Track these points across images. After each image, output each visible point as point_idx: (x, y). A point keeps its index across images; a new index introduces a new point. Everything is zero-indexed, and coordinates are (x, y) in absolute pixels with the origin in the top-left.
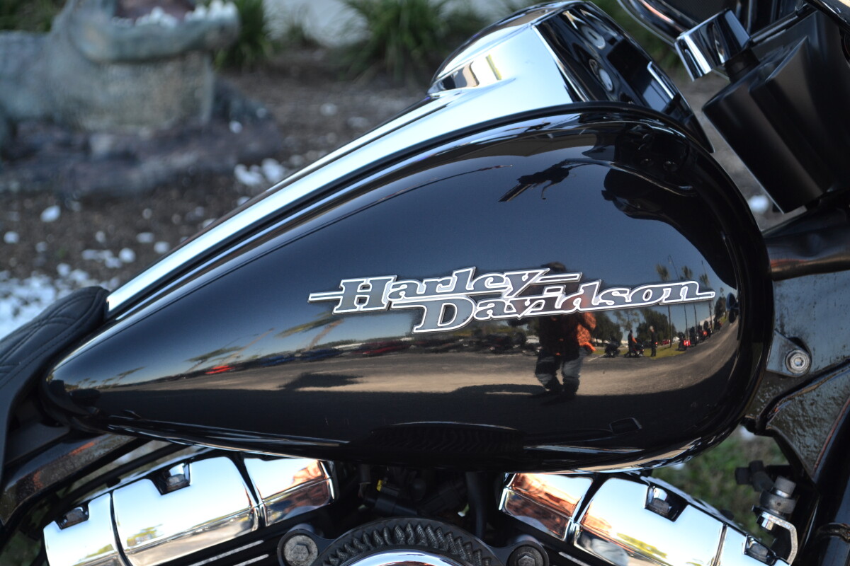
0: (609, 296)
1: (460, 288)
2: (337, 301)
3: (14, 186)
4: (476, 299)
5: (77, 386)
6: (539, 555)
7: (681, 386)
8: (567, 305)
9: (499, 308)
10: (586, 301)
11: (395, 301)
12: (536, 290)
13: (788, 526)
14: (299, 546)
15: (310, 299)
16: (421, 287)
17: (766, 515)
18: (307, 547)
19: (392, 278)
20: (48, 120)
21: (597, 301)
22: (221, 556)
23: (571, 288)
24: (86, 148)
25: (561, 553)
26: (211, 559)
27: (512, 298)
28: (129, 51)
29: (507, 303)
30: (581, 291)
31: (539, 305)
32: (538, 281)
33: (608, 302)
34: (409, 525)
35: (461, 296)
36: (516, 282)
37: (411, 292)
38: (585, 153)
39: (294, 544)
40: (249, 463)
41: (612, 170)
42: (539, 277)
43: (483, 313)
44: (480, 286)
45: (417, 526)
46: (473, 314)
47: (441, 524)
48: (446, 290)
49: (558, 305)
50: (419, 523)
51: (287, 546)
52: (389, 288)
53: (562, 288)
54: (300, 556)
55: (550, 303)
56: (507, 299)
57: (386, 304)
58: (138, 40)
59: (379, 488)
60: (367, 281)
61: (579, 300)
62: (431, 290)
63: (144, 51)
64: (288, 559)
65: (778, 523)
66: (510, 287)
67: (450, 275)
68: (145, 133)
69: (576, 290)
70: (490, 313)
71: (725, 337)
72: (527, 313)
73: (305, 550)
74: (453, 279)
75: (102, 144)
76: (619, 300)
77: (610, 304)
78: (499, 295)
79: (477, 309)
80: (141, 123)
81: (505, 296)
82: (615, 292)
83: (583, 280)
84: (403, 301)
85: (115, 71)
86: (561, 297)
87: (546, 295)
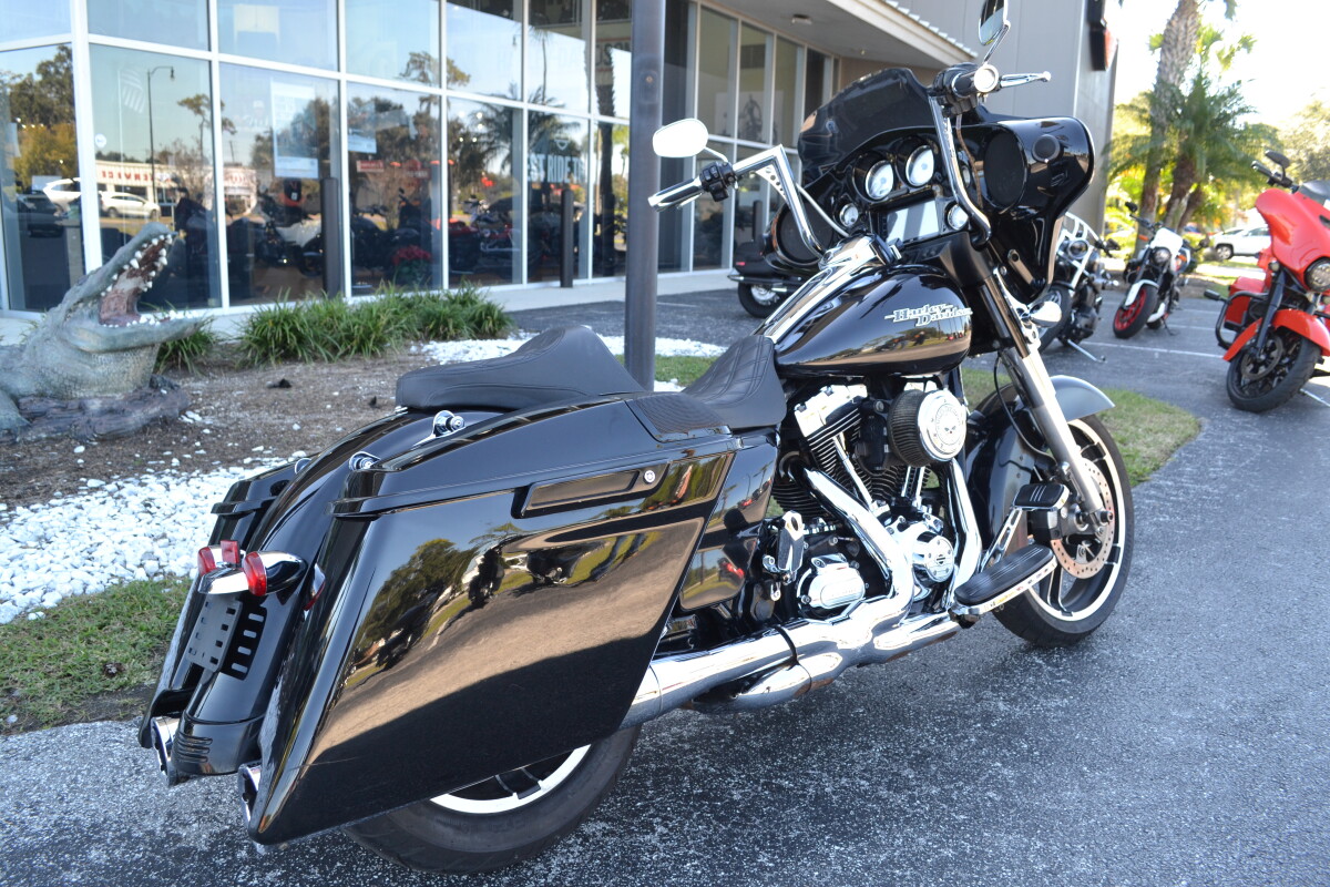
3: (44, 436)
20: (42, 395)
24: (82, 408)
28: (120, 343)
36: (939, 309)
37: (914, 313)
46: (931, 319)
56: (939, 314)
58: (129, 335)
63: (134, 342)
67: (922, 307)
68: (119, 396)
75: (95, 405)
78: (936, 313)
80: (116, 391)
85: (103, 357)
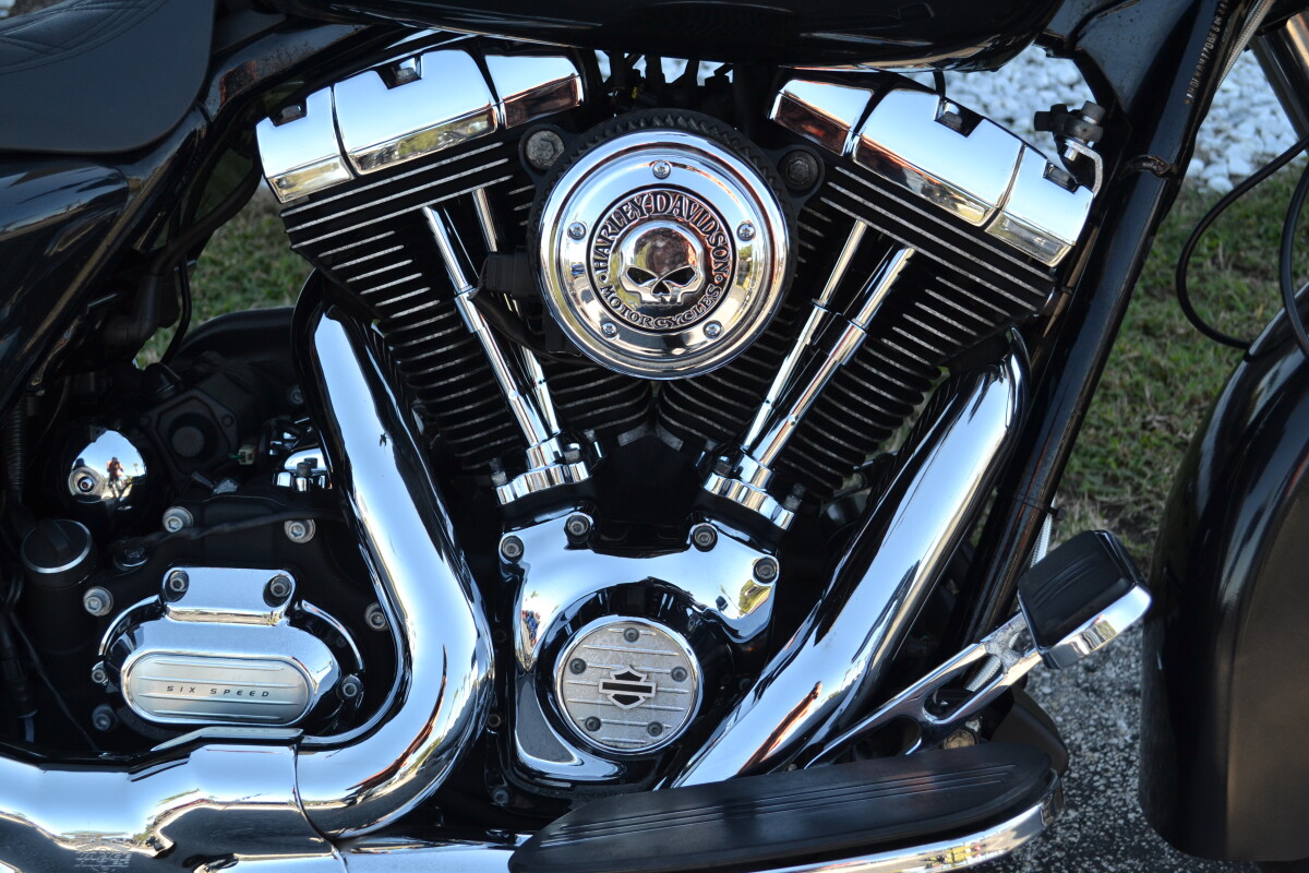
6: (813, 162)
13: (1093, 155)
14: (543, 142)
17: (1070, 143)
18: (553, 143)
22: (455, 159)
25: (837, 168)
26: (444, 162)
34: (669, 116)
39: (537, 141)
40: (491, 60)
45: (677, 118)
47: (705, 116)
50: (681, 114)
51: (530, 143)
54: (544, 153)
59: (634, 96)
64: (531, 157)
65: (1082, 152)
73: (550, 147)
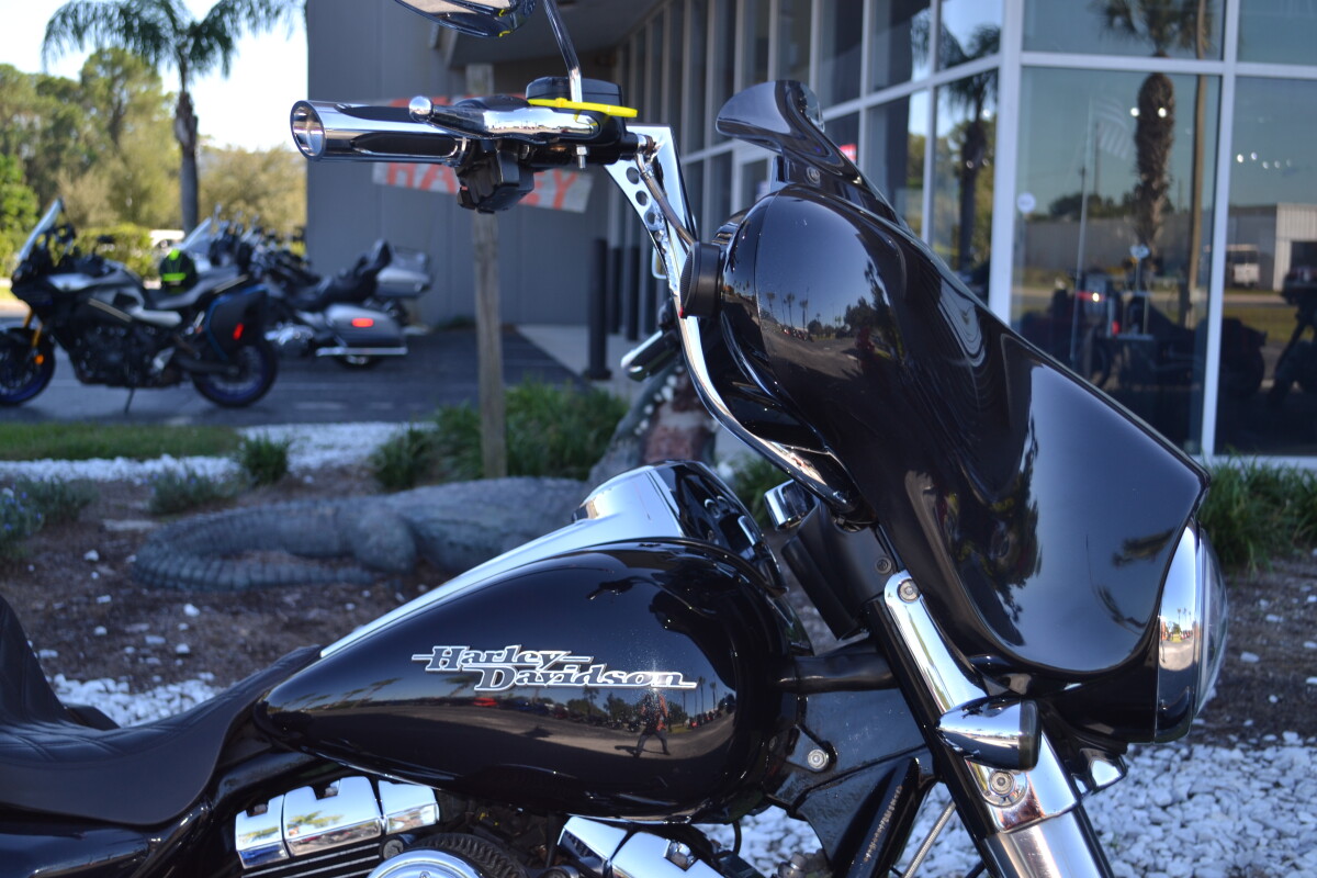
0: (610, 677)
1: (508, 660)
2: (428, 662)
4: (518, 669)
5: (281, 708)
7: (689, 756)
8: (580, 680)
9: (532, 678)
10: (593, 678)
11: (465, 665)
12: (559, 666)
15: (413, 658)
16: (483, 656)
19: (466, 648)
21: (601, 679)
23: (584, 667)
27: (542, 671)
29: (538, 674)
30: (591, 671)
31: (560, 678)
32: (561, 660)
33: (609, 681)
35: (508, 666)
36: (546, 659)
37: (476, 659)
38: (653, 575)
41: (662, 592)
42: (561, 655)
43: (521, 680)
44: (521, 659)
46: (515, 680)
48: (498, 660)
49: (573, 679)
52: (462, 656)
53: (577, 667)
55: (568, 676)
56: (539, 672)
57: (459, 667)
60: (449, 648)
61: (588, 677)
62: (489, 660)
66: (541, 663)
67: (503, 649)
69: (587, 670)
70: (526, 680)
71: (725, 722)
72: (551, 683)
74: (505, 653)
76: (618, 681)
77: (611, 683)
78: (534, 668)
79: (517, 676)
81: (537, 669)
82: (615, 674)
83: (594, 663)
84: (470, 667)
86: (575, 673)
87: (566, 671)
